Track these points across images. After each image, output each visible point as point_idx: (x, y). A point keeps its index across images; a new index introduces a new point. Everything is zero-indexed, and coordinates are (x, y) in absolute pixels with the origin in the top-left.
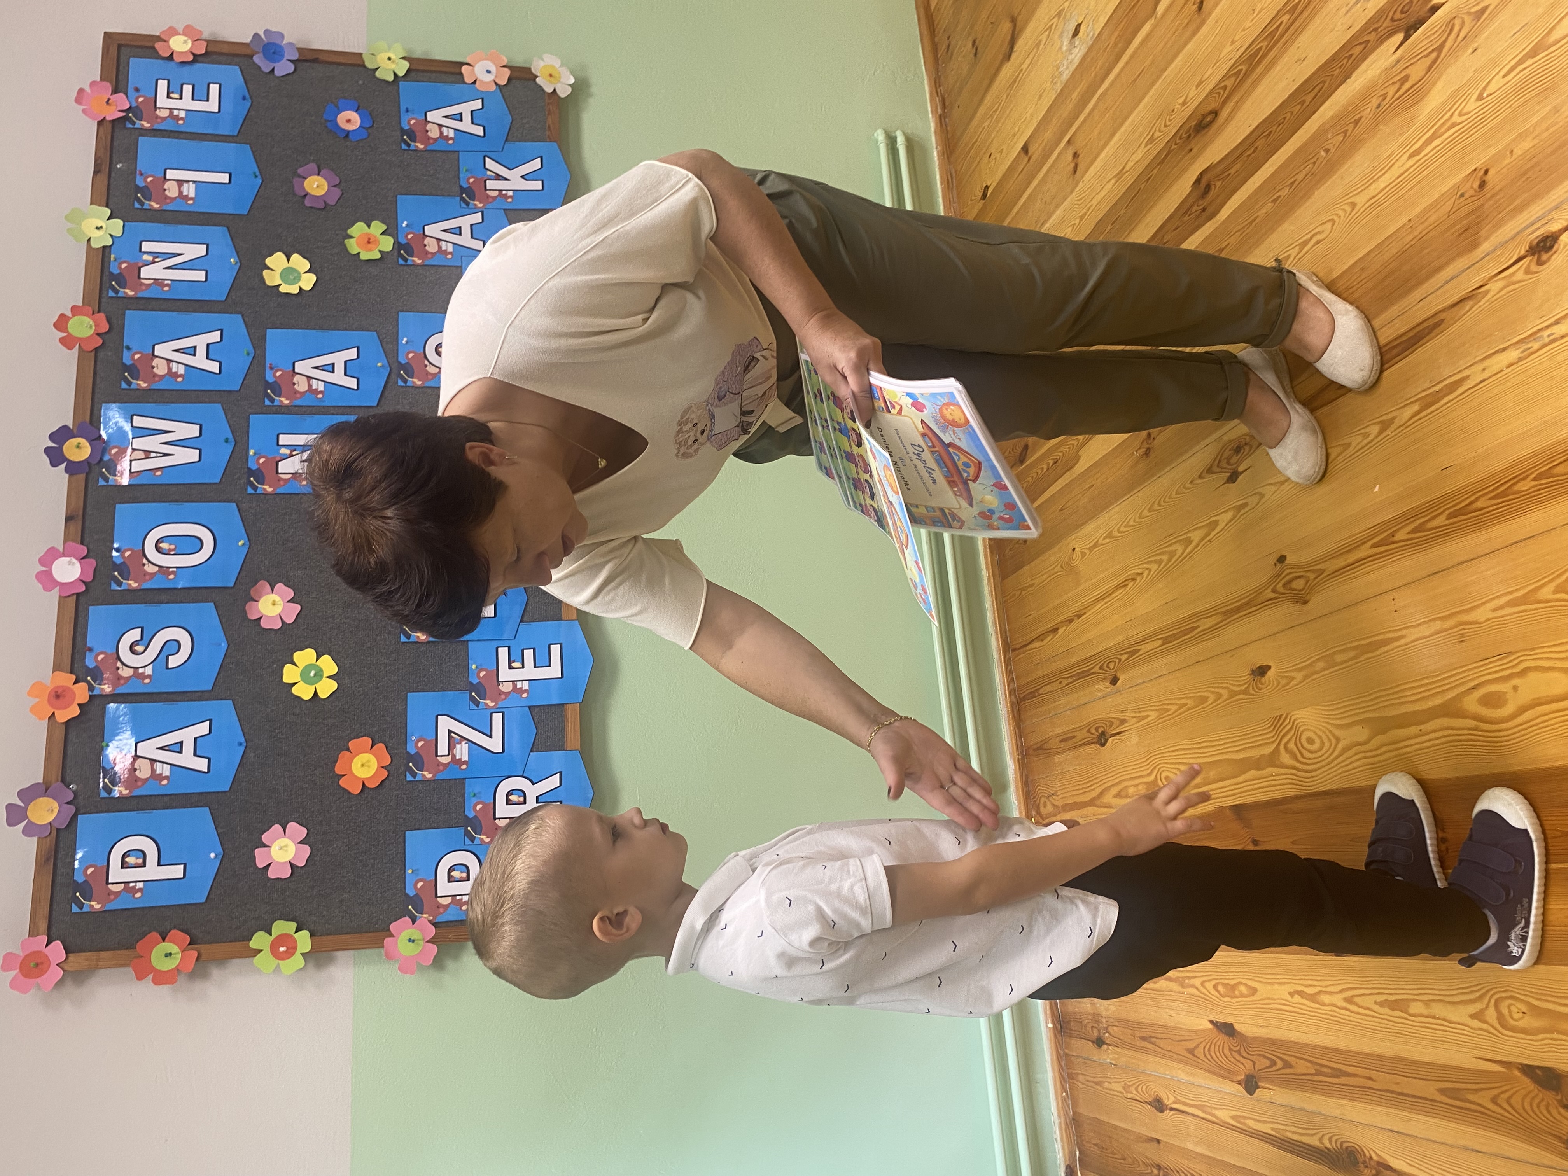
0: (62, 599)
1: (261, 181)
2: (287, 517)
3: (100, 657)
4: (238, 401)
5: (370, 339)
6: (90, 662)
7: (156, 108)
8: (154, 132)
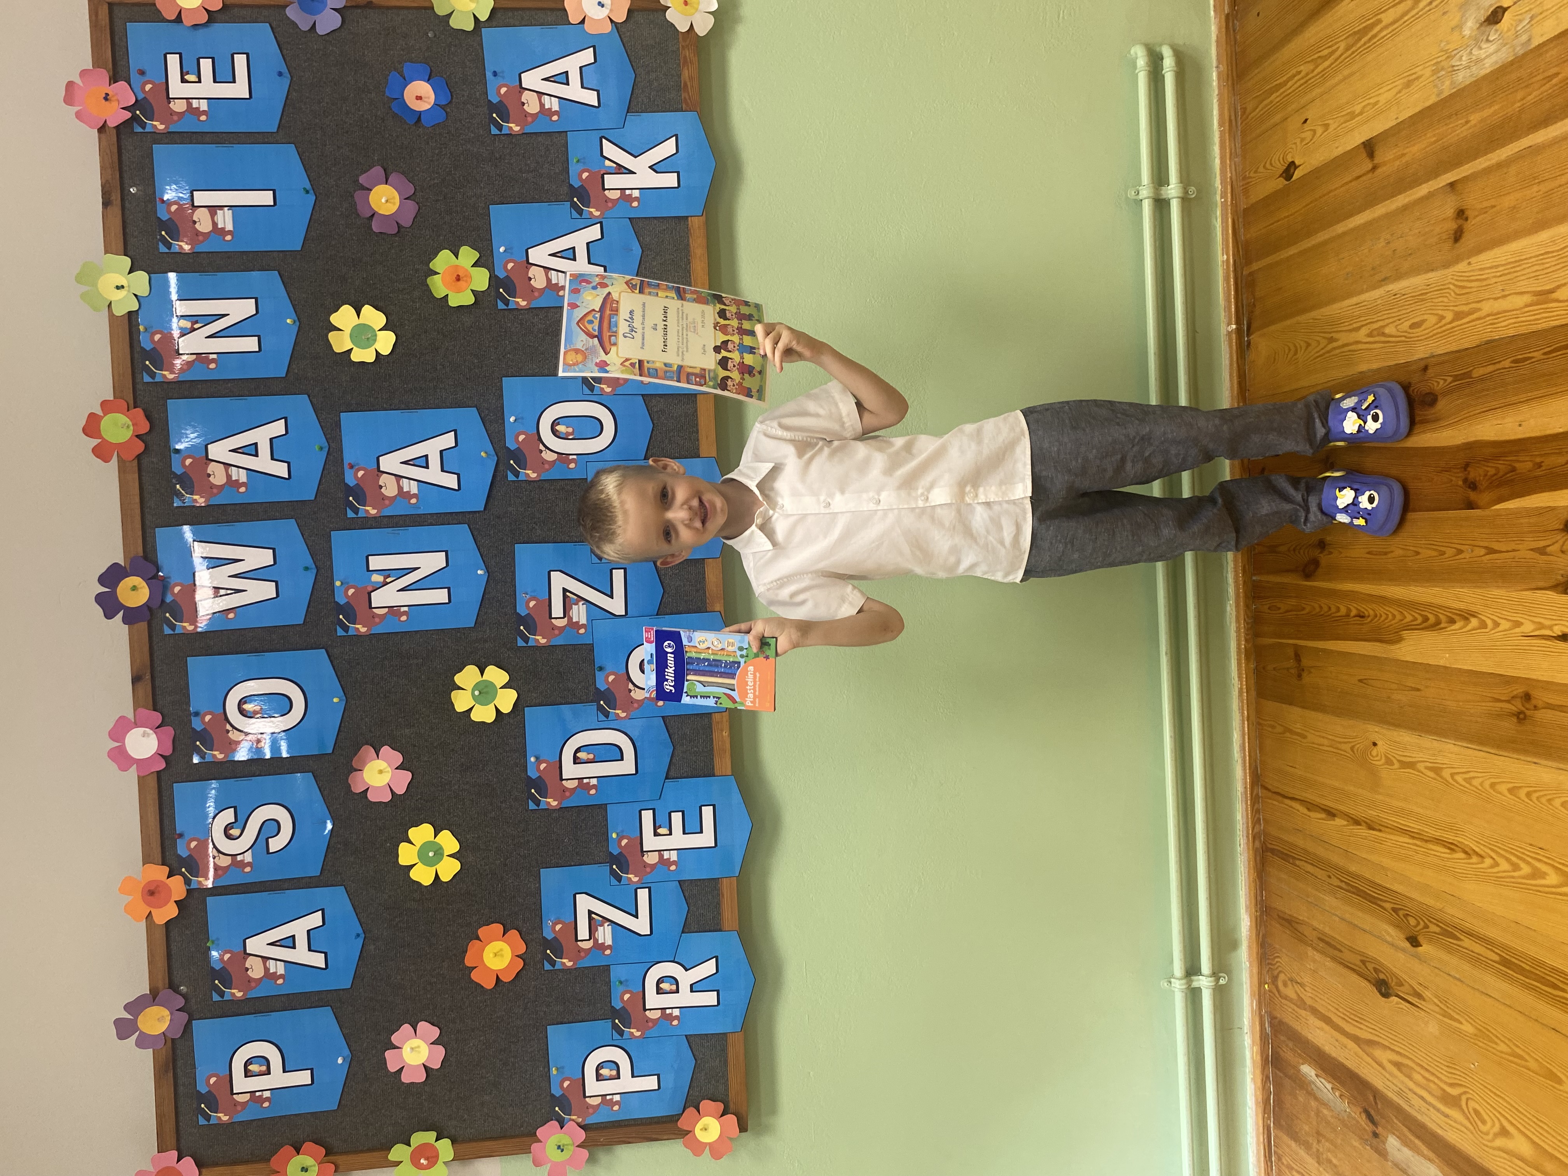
0: (141, 780)
1: (314, 198)
2: (386, 662)
3: (193, 844)
4: (315, 513)
5: (470, 417)
6: (182, 852)
7: (169, 99)
8: (171, 137)
